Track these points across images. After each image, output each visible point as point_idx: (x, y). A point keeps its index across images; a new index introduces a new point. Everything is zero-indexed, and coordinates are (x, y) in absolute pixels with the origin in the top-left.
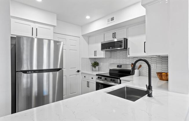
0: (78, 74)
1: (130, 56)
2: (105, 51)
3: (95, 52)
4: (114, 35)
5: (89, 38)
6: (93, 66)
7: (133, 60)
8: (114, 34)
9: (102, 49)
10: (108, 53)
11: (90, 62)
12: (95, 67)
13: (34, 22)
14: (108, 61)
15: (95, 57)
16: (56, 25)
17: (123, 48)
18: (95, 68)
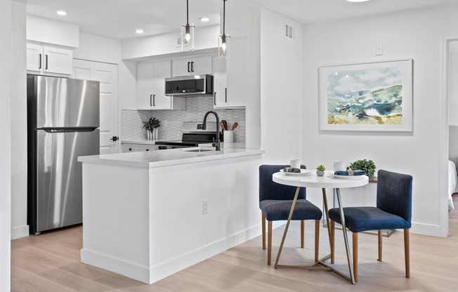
0: (115, 145)
1: (217, 106)
2: (174, 96)
3: (153, 98)
4: (191, 67)
5: (137, 65)
6: (147, 128)
7: (225, 113)
8: (190, 64)
9: (166, 93)
10: (181, 100)
11: (140, 120)
12: (152, 130)
13: (42, 44)
14: (180, 117)
15: (153, 108)
16: (78, 47)
17: (204, 93)
18: (152, 132)
